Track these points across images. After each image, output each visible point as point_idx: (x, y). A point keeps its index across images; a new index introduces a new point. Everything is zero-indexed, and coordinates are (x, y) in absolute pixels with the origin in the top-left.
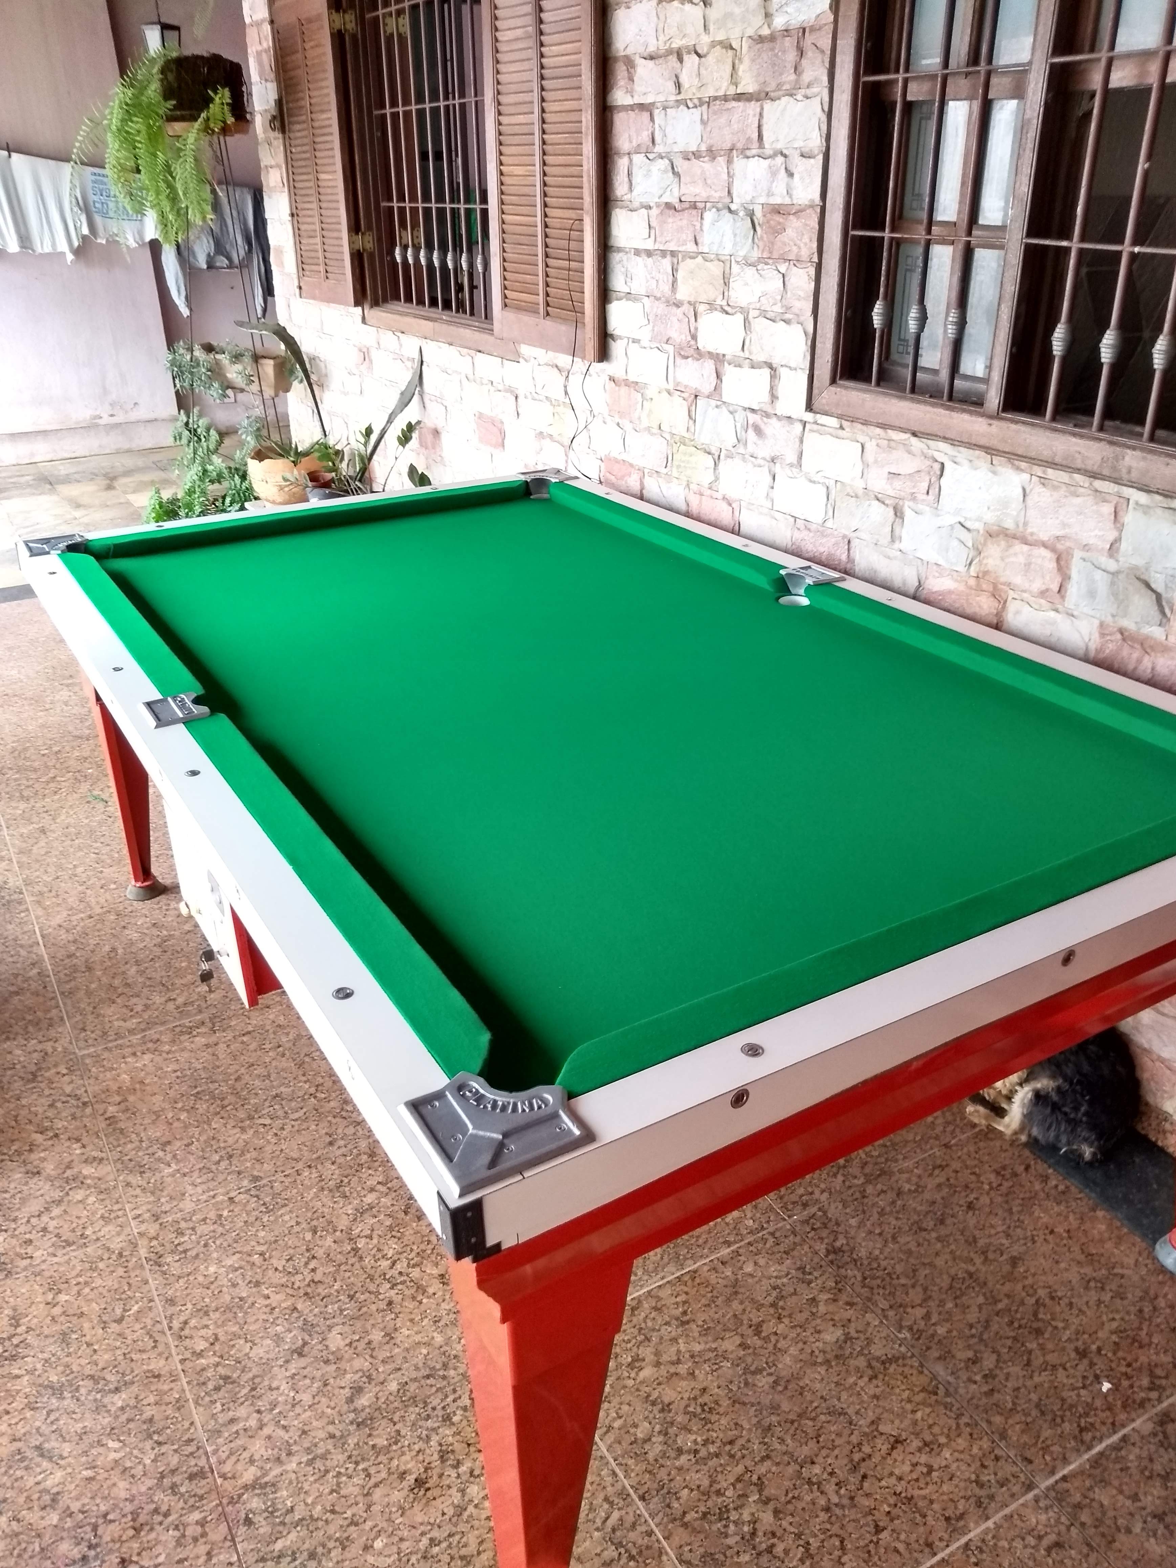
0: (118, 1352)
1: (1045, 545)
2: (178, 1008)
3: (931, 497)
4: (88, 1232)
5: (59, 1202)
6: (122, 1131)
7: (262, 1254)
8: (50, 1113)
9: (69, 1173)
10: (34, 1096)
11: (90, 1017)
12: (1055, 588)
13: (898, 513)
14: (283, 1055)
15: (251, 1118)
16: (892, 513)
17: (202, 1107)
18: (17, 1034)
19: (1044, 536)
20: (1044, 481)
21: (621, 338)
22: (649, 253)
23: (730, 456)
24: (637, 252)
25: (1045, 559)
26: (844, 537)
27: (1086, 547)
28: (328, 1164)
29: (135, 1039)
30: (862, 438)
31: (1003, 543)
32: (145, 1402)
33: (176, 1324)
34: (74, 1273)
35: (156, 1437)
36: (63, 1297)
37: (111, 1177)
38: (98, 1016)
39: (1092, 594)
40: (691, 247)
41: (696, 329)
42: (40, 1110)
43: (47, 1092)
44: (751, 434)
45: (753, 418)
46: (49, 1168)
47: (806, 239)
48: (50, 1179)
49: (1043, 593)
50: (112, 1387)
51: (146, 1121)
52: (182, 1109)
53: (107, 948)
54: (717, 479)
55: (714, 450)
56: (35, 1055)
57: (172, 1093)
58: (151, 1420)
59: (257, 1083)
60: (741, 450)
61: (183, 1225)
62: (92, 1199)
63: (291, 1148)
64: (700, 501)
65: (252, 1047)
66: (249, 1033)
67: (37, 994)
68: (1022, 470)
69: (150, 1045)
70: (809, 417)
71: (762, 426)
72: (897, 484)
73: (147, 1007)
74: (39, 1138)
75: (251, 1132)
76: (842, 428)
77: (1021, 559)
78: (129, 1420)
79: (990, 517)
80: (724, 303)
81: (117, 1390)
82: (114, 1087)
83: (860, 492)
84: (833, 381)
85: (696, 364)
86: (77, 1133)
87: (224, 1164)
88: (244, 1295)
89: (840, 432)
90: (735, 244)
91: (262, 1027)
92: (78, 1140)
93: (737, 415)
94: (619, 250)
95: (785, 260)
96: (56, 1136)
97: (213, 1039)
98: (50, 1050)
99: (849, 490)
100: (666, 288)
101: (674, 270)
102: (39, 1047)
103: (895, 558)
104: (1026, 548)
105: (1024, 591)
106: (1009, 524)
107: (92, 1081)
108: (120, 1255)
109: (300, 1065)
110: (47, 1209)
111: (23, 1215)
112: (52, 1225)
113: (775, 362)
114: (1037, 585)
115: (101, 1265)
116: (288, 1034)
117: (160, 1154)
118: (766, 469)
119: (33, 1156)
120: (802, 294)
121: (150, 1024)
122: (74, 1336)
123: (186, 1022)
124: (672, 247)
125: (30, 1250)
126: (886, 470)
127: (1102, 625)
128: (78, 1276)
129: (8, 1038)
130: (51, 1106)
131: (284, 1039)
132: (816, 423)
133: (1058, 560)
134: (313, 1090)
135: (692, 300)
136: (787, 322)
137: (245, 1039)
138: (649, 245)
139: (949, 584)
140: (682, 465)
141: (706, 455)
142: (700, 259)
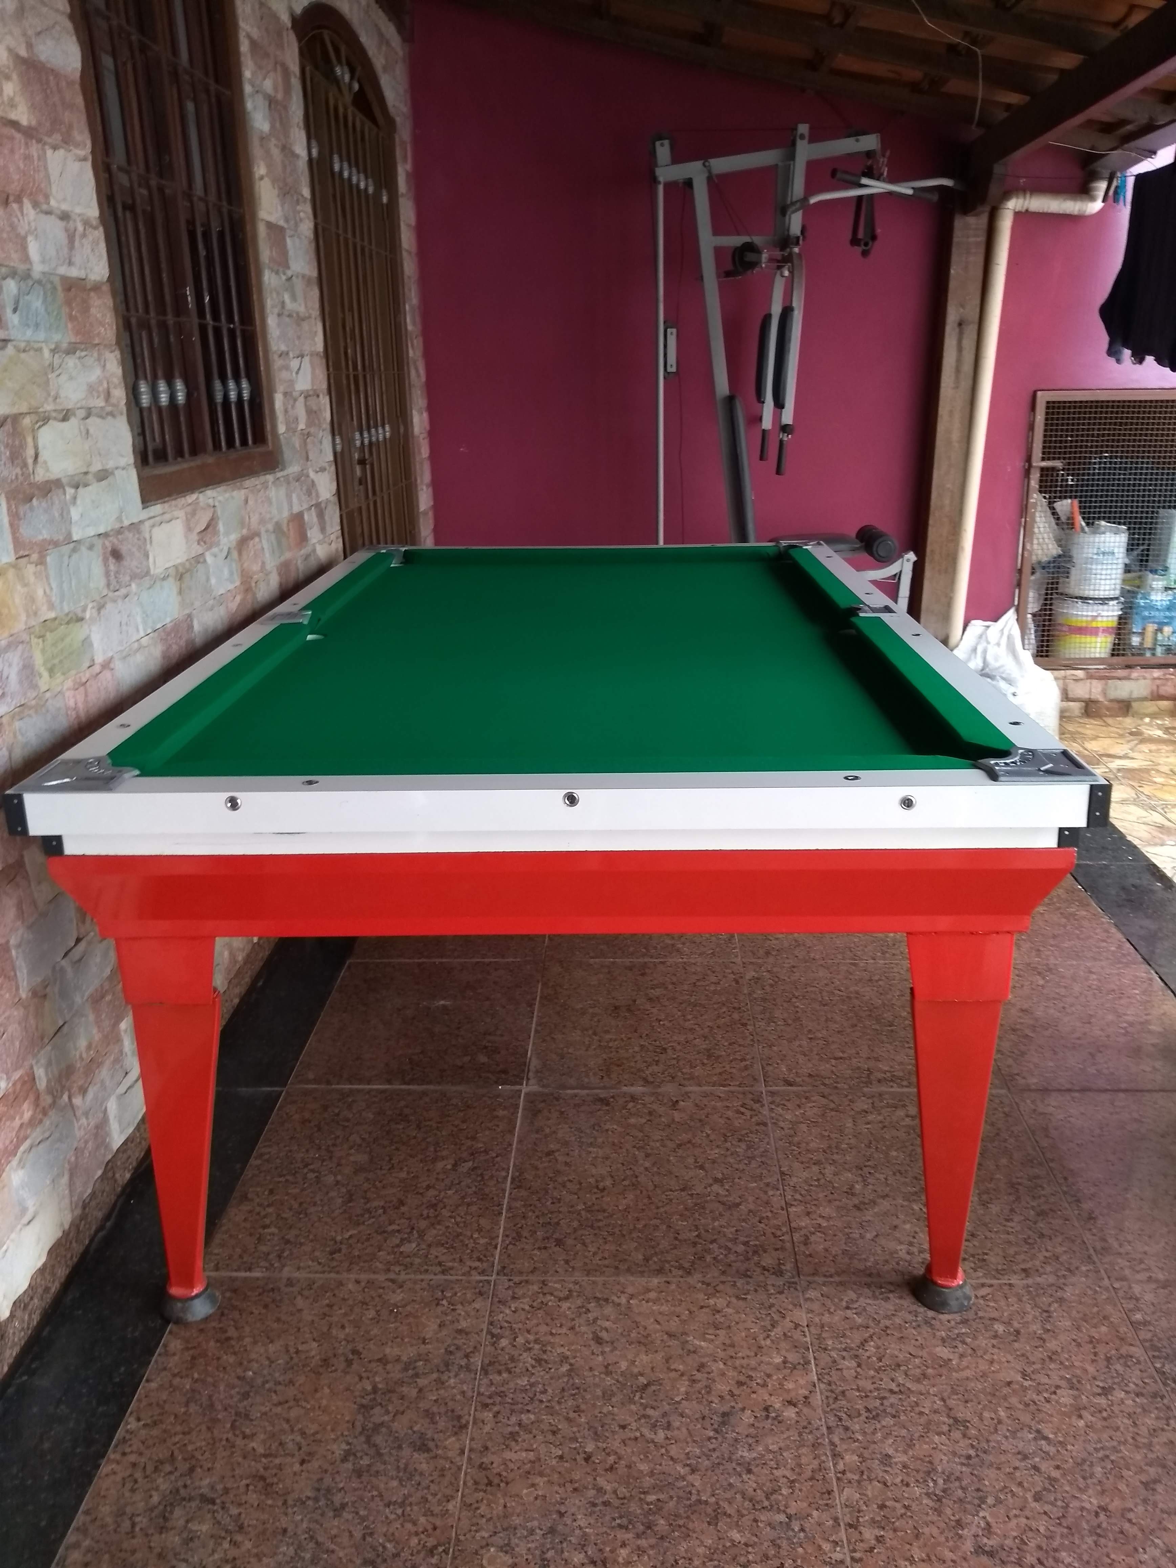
2: (904, 1106)
14: (810, 1031)
15: (849, 998)
26: (187, 615)
28: (800, 957)
31: (246, 547)
39: (274, 552)
44: (111, 565)
45: (108, 544)
49: (261, 569)
59: (838, 1018)
60: (110, 591)
63: (823, 973)
65: (833, 1047)
66: (836, 1059)
70: (146, 513)
71: (120, 546)
75: (851, 989)
77: (252, 552)
79: (238, 533)
80: (52, 408)
83: (188, 565)
85: (42, 504)
87: (877, 978)
91: (821, 1059)
93: (96, 550)
95: (96, 345)
97: (871, 1064)
99: (181, 569)
103: (214, 606)
109: (798, 1019)
113: (111, 465)
114: (259, 564)
116: (800, 1046)
123: (896, 1089)
126: (196, 532)
131: (804, 1043)
134: (794, 1000)
135: (17, 411)
136: (113, 415)
137: (841, 1055)
139: (238, 598)
140: (56, 661)
141: (78, 624)
142: (10, 349)
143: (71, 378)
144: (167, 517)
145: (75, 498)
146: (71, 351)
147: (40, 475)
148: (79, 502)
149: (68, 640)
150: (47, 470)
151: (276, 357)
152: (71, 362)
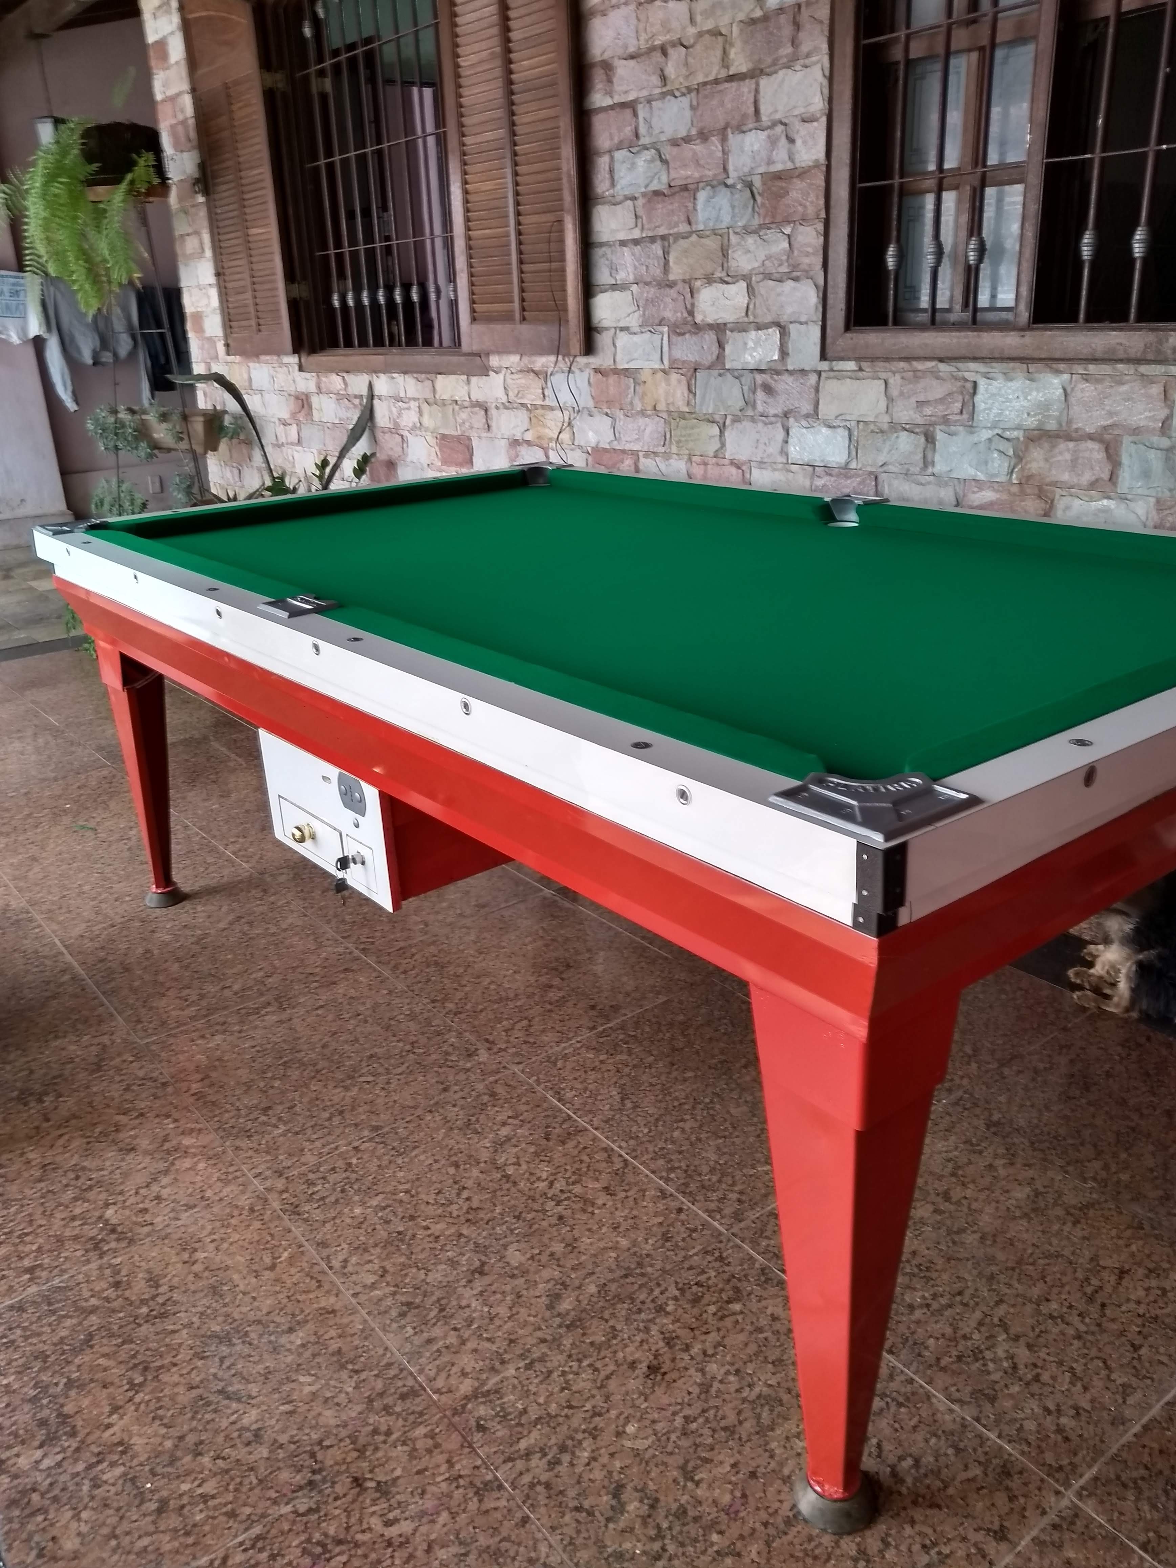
0: (280, 1296)
1: (1091, 437)
2: (236, 993)
3: (965, 416)
4: (209, 1193)
5: (166, 1172)
6: (213, 1103)
7: (407, 1192)
8: (128, 1096)
9: (167, 1146)
10: (105, 1084)
11: (143, 1011)
12: (1106, 476)
13: (930, 439)
14: (366, 1022)
15: (351, 1077)
16: (922, 439)
17: (295, 1074)
18: (66, 1032)
19: (1090, 429)
20: (1086, 378)
21: (607, 329)
22: (636, 242)
23: (737, 420)
24: (623, 243)
25: (1094, 451)
26: (871, 473)
27: (1136, 431)
28: (449, 1107)
29: (199, 1024)
30: (883, 375)
31: (1046, 445)
32: (326, 1337)
33: (336, 1263)
34: (205, 1233)
35: (350, 1367)
36: (200, 1255)
37: (217, 1143)
38: (151, 1008)
39: (1146, 474)
40: (683, 228)
41: (693, 305)
42: (116, 1095)
43: (118, 1078)
44: (760, 395)
45: (760, 378)
46: (144, 1143)
47: (812, 197)
48: (146, 1153)
49: (1093, 485)
50: (285, 1328)
51: (237, 1092)
52: (273, 1078)
53: (140, 950)
54: (723, 445)
55: (717, 418)
56: (93, 1048)
57: (257, 1065)
58: (339, 1351)
59: (346, 1047)
60: (750, 413)
61: (311, 1176)
62: (201, 1166)
63: (405, 1097)
64: (706, 471)
65: (330, 1017)
66: (322, 1007)
67: (76, 996)
68: (1062, 372)
69: (218, 1027)
70: (825, 365)
71: (773, 384)
72: (928, 411)
73: (202, 997)
74: (123, 1119)
75: (356, 1089)
76: (861, 369)
77: (1068, 456)
78: (314, 1356)
79: (1031, 422)
80: (723, 274)
81: (291, 1330)
82: (191, 1067)
83: (885, 427)
84: (847, 328)
85: (695, 338)
86: (164, 1111)
87: (336, 1120)
88: (401, 1229)
89: (860, 374)
90: (733, 216)
91: (335, 1000)
92: (168, 1116)
93: (743, 380)
94: (602, 245)
95: (789, 222)
96: (142, 1115)
97: (284, 1016)
98: (108, 1043)
99: (872, 427)
100: (658, 272)
101: (666, 253)
102: (96, 1041)
103: (929, 483)
104: (1071, 445)
105: (1072, 487)
106: (1052, 425)
107: (164, 1064)
108: (252, 1210)
109: (387, 1028)
110: (155, 1180)
111: (130, 1187)
112: (165, 1193)
113: (784, 319)
114: (1087, 478)
115: (233, 1221)
116: (364, 1004)
117: (263, 1118)
118: (779, 425)
119: (121, 1136)
120: (810, 250)
121: (211, 1011)
122: (225, 1288)
123: (250, 1004)
124: (662, 231)
125: (148, 1217)
126: (913, 400)
127: (1158, 501)
128: (210, 1234)
129: (56, 1037)
130: (127, 1089)
131: (362, 1008)
132: (832, 370)
133: (1107, 450)
134: (408, 1047)
135: (687, 277)
136: (796, 279)
137: (320, 1012)
138: (636, 234)
142: (694, 237)
145: (729, 339)
147: (699, 319)
149: (696, 430)
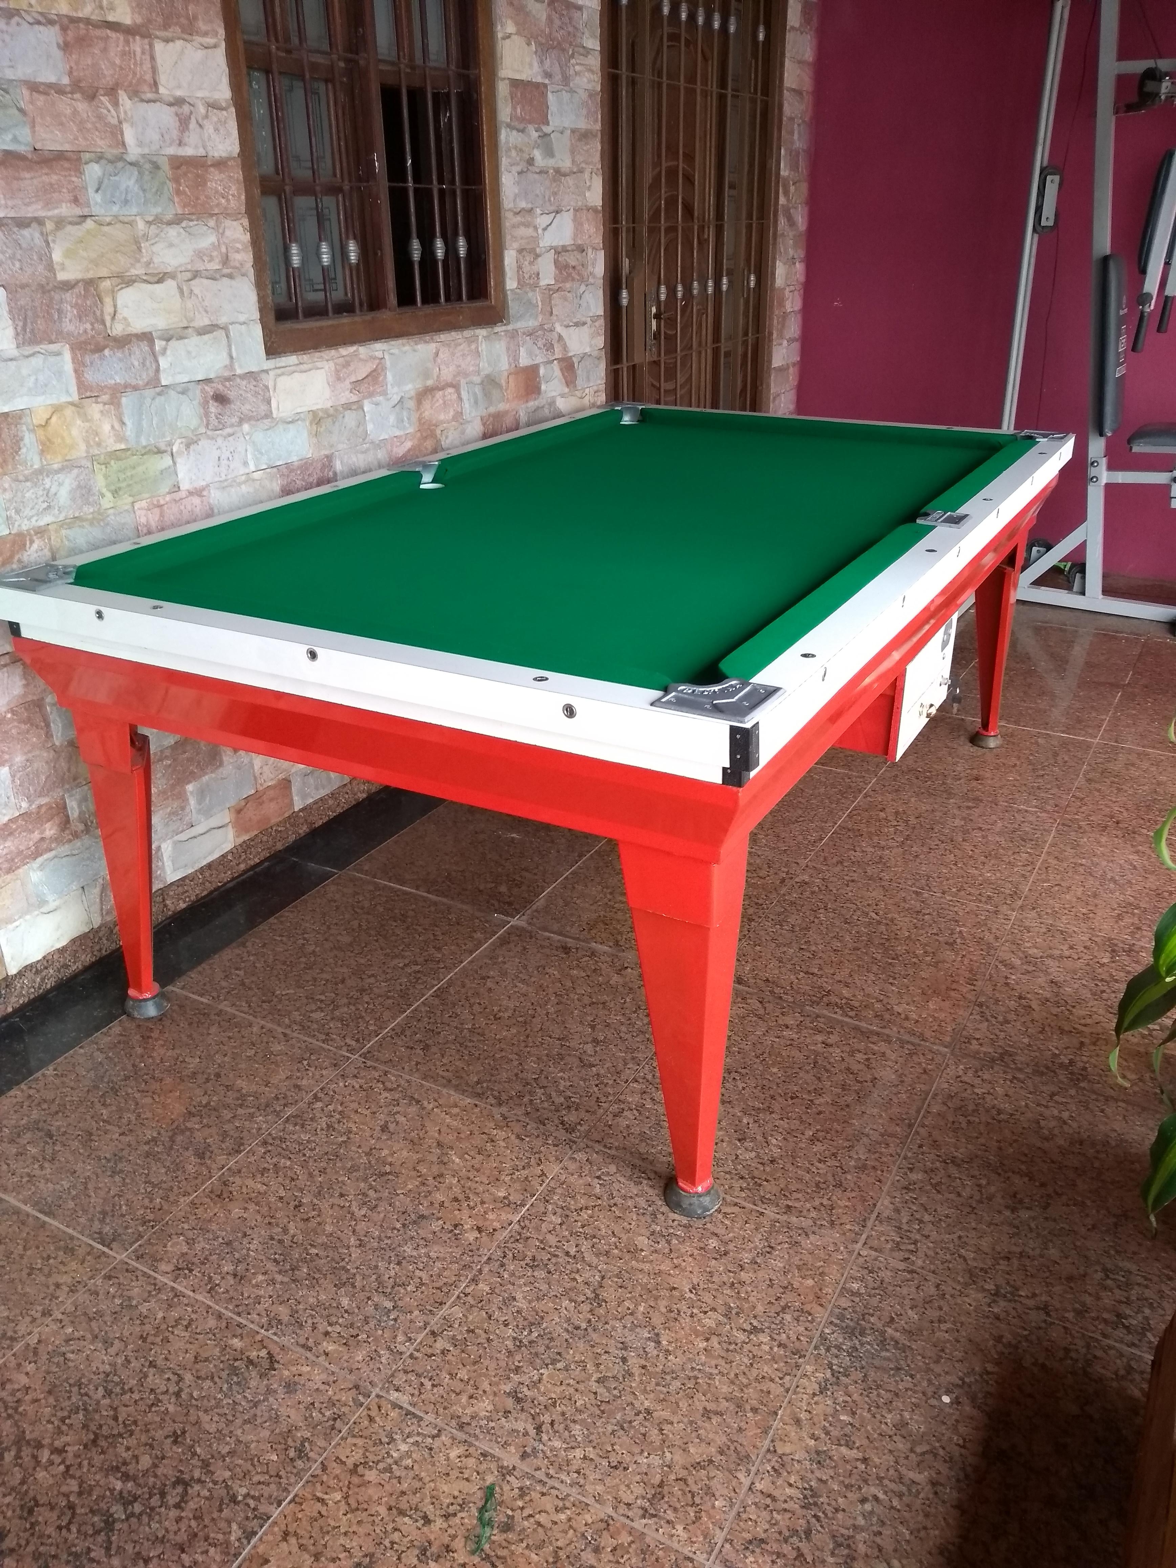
4: (1044, 930)
5: (1051, 956)
6: (971, 971)
7: (955, 864)
8: (1012, 1016)
9: (1031, 968)
10: (1015, 1038)
11: (908, 1080)
12: (459, 409)
14: (807, 942)
15: (879, 923)
17: (900, 949)
18: (987, 1111)
23: (191, 442)
28: (869, 874)
29: (892, 1032)
30: (321, 364)
33: (1029, 868)
36: (1084, 911)
37: (1003, 948)
39: (476, 402)
40: (65, 210)
42: (1018, 1025)
43: (1002, 1035)
44: (212, 408)
45: (209, 389)
46: (1042, 980)
47: (234, 190)
48: (1047, 973)
49: (454, 418)
51: (947, 965)
52: (916, 956)
54: (180, 476)
55: (163, 446)
56: (986, 1076)
57: (911, 972)
59: (847, 938)
60: (203, 429)
61: (983, 899)
62: (1027, 945)
63: (877, 894)
64: (162, 515)
65: (815, 962)
66: (807, 973)
67: (935, 1144)
69: (887, 1016)
70: (270, 363)
71: (227, 392)
72: (361, 387)
73: (852, 1053)
74: (1035, 1005)
75: (890, 915)
76: (302, 362)
77: (441, 402)
79: (419, 384)
80: (142, 272)
82: (947, 1004)
83: (330, 410)
85: (118, 354)
86: (1004, 989)
90: (143, 202)
91: (792, 970)
92: (1007, 984)
95: (209, 215)
97: (837, 987)
98: (970, 1073)
99: (319, 413)
100: (42, 269)
101: (49, 243)
102: (977, 1081)
103: (367, 449)
104: (441, 393)
105: (445, 422)
106: (430, 382)
107: (959, 1020)
108: (1034, 909)
109: (807, 929)
110: (1061, 957)
111: (1079, 964)
113: (224, 320)
114: (451, 414)
115: (1049, 911)
116: (784, 953)
117: (959, 941)
118: (239, 435)
119: (1048, 995)
120: (239, 246)
124: (38, 211)
125: (1089, 943)
126: (348, 382)
127: (482, 418)
129: (999, 1112)
130: (1007, 1022)
131: (791, 951)
132: (278, 367)
133: (457, 391)
134: (822, 911)
135: (91, 276)
136: (230, 276)
139: (408, 445)
140: (123, 485)
141: (158, 456)
142: (89, 224)
143: (171, 245)
144: (302, 367)
145: (165, 350)
146: (176, 221)
147: (118, 330)
148: (168, 352)
149: (140, 469)
150: (129, 325)
151: (509, 215)
152: (173, 232)
